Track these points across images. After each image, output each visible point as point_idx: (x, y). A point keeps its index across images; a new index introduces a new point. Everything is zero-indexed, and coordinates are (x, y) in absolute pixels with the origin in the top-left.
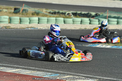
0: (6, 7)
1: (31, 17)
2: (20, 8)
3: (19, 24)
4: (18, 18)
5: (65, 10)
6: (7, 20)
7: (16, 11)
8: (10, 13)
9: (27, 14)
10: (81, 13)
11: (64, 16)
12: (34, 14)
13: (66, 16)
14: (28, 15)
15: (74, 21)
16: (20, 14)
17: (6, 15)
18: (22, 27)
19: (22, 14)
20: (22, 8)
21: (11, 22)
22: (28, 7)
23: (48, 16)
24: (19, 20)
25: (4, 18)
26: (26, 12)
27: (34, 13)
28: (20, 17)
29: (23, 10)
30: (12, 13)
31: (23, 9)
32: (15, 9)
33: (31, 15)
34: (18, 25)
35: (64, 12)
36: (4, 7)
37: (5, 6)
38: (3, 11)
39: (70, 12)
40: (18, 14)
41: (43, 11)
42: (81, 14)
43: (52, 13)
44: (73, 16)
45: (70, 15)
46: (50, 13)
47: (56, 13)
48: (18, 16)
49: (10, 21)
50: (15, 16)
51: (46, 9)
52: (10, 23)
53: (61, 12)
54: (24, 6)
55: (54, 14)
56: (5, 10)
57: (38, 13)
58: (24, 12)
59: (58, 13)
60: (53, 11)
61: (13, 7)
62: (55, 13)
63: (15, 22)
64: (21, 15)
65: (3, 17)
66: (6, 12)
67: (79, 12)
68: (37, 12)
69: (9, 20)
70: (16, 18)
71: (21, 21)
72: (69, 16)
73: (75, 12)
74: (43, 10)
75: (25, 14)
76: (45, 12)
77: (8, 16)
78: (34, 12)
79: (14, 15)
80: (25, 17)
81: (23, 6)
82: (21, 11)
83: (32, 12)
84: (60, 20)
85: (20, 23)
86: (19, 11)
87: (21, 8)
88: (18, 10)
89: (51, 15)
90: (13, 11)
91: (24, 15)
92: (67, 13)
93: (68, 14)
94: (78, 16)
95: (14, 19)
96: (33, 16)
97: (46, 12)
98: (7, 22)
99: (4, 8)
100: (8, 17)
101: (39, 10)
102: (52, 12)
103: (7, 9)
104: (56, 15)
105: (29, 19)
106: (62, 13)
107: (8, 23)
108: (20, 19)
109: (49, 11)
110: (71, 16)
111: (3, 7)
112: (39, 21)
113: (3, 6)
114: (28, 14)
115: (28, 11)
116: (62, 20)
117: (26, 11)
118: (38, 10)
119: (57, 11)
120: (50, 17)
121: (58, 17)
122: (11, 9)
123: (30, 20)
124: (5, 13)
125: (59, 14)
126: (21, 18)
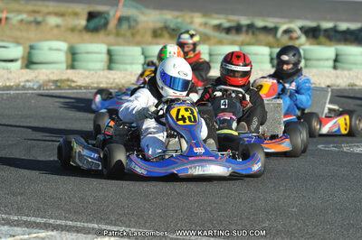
0: (57, 10)
1: (150, 44)
2: (108, 13)
3: (107, 73)
4: (103, 48)
5: (274, 16)
6: (61, 57)
7: (96, 23)
8: (73, 30)
9: (133, 35)
10: (335, 27)
11: (270, 39)
12: (159, 32)
13: (278, 40)
14: (138, 38)
15: (310, 60)
16: (108, 35)
17: (58, 39)
18: (117, 81)
19: (118, 35)
20: (114, 13)
21: (76, 63)
22: (139, 6)
23: (213, 41)
24: (105, 57)
25: (50, 49)
26: (130, 27)
27: (162, 29)
28: (109, 45)
29: (121, 20)
30: (80, 31)
31: (119, 14)
32: (91, 16)
33: (148, 37)
34: (102, 73)
35: (270, 25)
36: (51, 9)
37: (52, 7)
38: (47, 24)
39: (295, 25)
40: (101, 35)
41: (191, 23)
42: (334, 30)
43: (228, 30)
44: (303, 39)
45: (295, 35)
46: (218, 27)
47: (244, 29)
48: (103, 42)
49: (74, 60)
50: (91, 42)
51: (206, 13)
52: (72, 66)
53: (260, 23)
54: (124, 6)
55: (234, 32)
56: (53, 21)
57: (173, 30)
58: (125, 26)
59: (251, 27)
60: (229, 21)
61: (83, 10)
62: (238, 29)
63: (91, 65)
64: (112, 39)
65: (45, 45)
66: (58, 26)
67: (327, 25)
68: (172, 26)
69: (70, 57)
70: (95, 49)
71: (111, 61)
72: (291, 38)
73: (313, 24)
74: (192, 17)
75: (128, 34)
76: (201, 25)
77: (65, 41)
78: (159, 25)
79: (87, 36)
80: (129, 43)
81: (121, 4)
82: (112, 24)
83: (151, 25)
84: (256, 54)
85: (109, 68)
86: (106, 24)
87: (112, 13)
88: (103, 21)
89: (223, 35)
90: (83, 22)
91: (124, 36)
92: (284, 27)
93: (287, 32)
94: (322, 39)
95: (88, 53)
96: (155, 40)
97: (206, 24)
98: (61, 63)
99: (49, 14)
100: (64, 46)
101: (179, 20)
102: (227, 25)
103: (61, 15)
104: (242, 37)
105: (143, 54)
106: (265, 29)
107: (64, 66)
108: (109, 53)
109: (216, 22)
110: (297, 38)
111: (44, 10)
113: (47, 6)
114: (138, 32)
115: (136, 21)
116: (263, 55)
117: (133, 24)
118: (177, 17)
119: (245, 21)
120: (220, 43)
121: (249, 44)
122: (76, 14)
123: (145, 57)
124: (56, 31)
125: (253, 33)
126: (112, 48)
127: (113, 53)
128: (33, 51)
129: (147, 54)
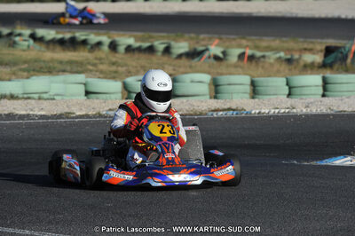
4: (246, 79)
6: (204, 89)
24: (248, 88)
25: (192, 82)
65: (188, 77)
69: (213, 87)
98: (203, 95)
100: (207, 78)
105: (287, 84)
108: (253, 84)
112: (325, 89)
123: (290, 88)
126: (256, 79)
127: (256, 84)
128: (177, 84)
129: (292, 85)
